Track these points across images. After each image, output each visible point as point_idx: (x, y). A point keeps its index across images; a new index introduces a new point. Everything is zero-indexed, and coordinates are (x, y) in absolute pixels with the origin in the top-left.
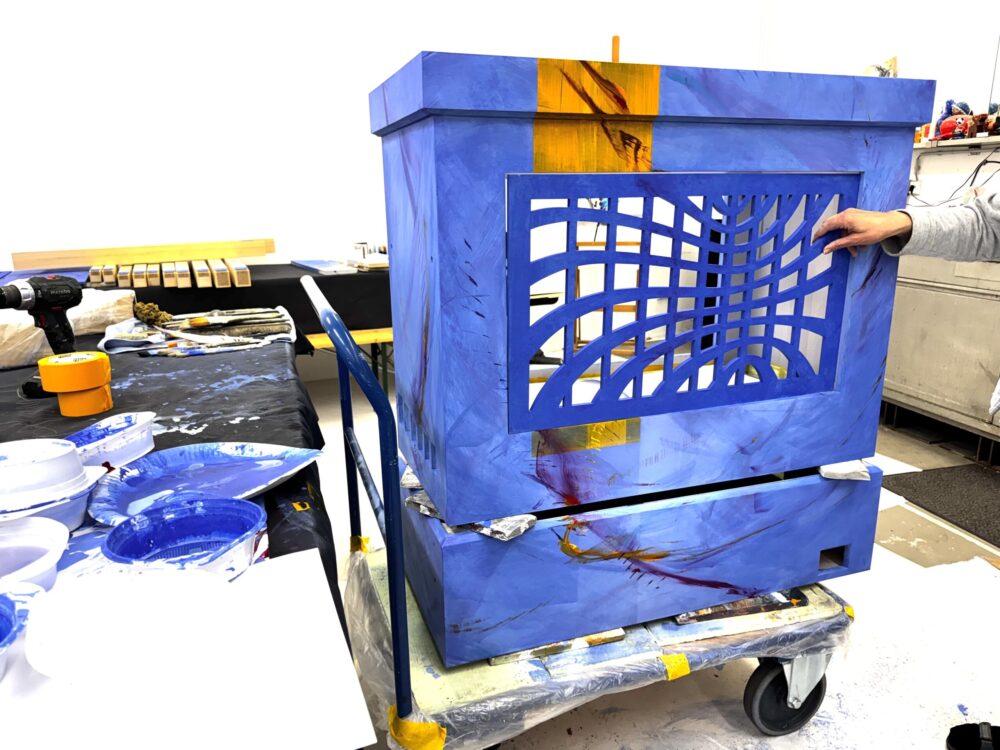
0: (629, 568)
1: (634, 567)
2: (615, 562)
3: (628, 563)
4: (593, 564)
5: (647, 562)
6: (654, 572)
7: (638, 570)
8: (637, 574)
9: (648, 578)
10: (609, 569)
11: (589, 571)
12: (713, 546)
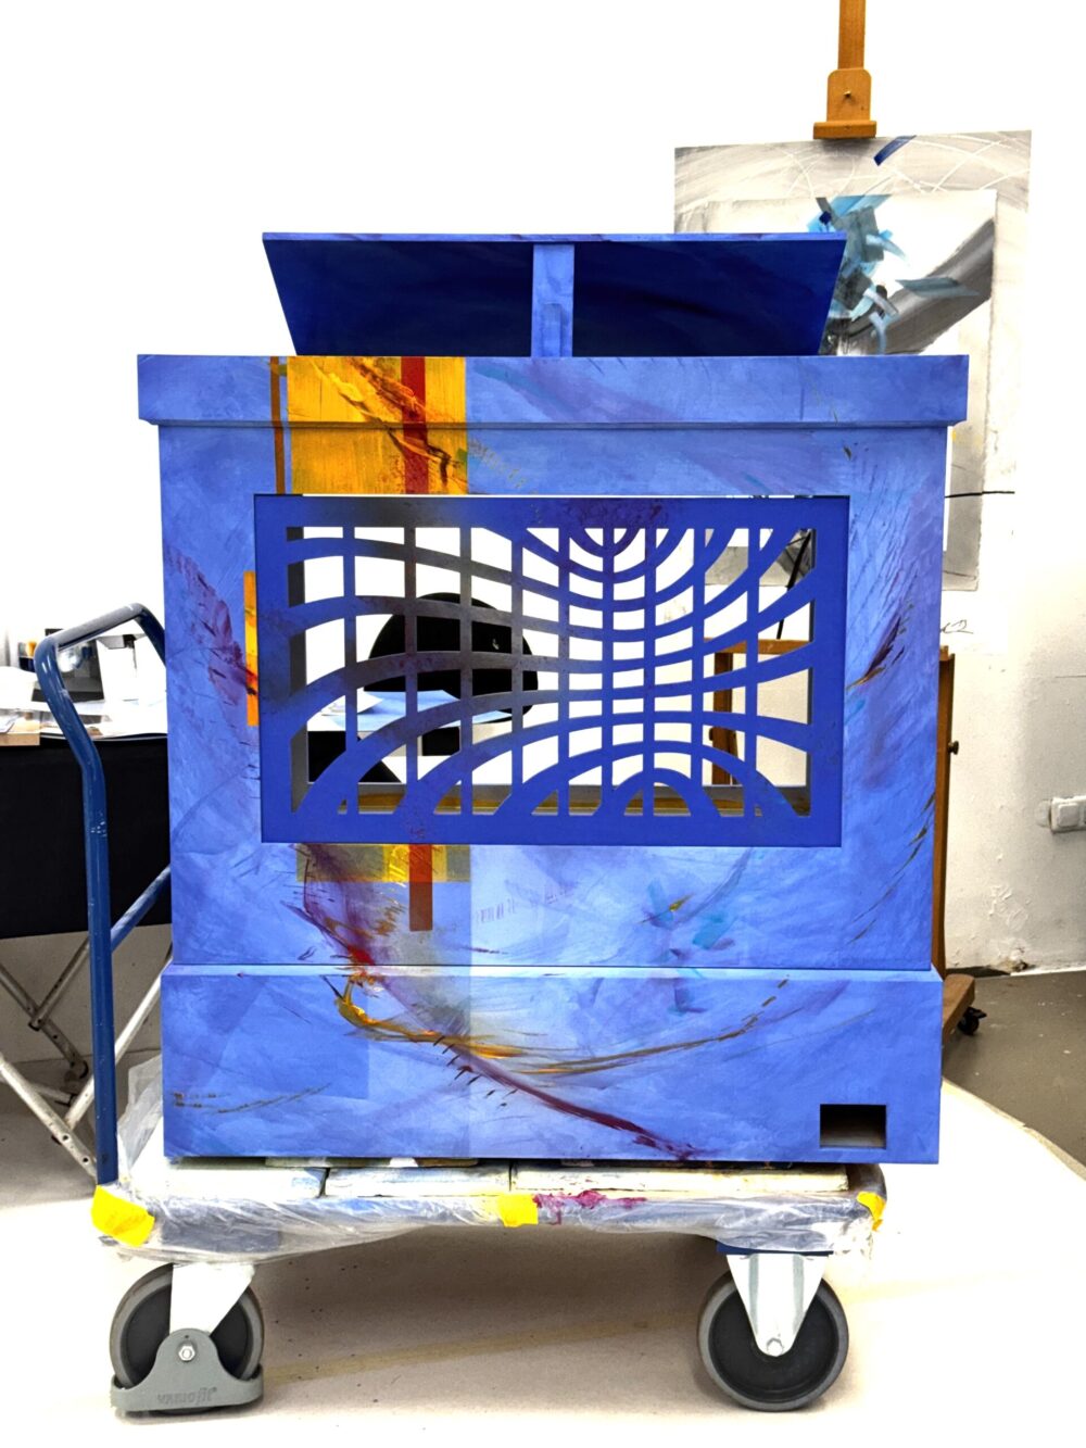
0: (452, 1062)
1: (461, 1062)
2: (428, 1048)
3: (451, 1054)
4: (393, 1044)
5: (484, 1057)
6: (496, 1076)
7: (467, 1069)
8: (467, 1076)
9: (485, 1085)
10: (418, 1058)
11: (385, 1055)
12: (600, 1053)
